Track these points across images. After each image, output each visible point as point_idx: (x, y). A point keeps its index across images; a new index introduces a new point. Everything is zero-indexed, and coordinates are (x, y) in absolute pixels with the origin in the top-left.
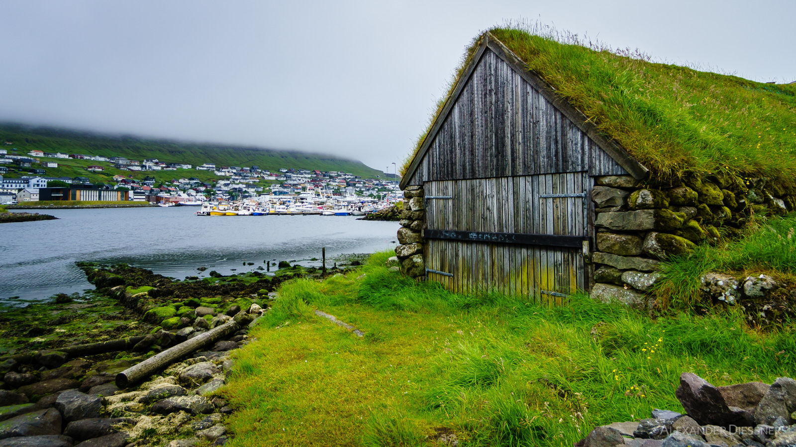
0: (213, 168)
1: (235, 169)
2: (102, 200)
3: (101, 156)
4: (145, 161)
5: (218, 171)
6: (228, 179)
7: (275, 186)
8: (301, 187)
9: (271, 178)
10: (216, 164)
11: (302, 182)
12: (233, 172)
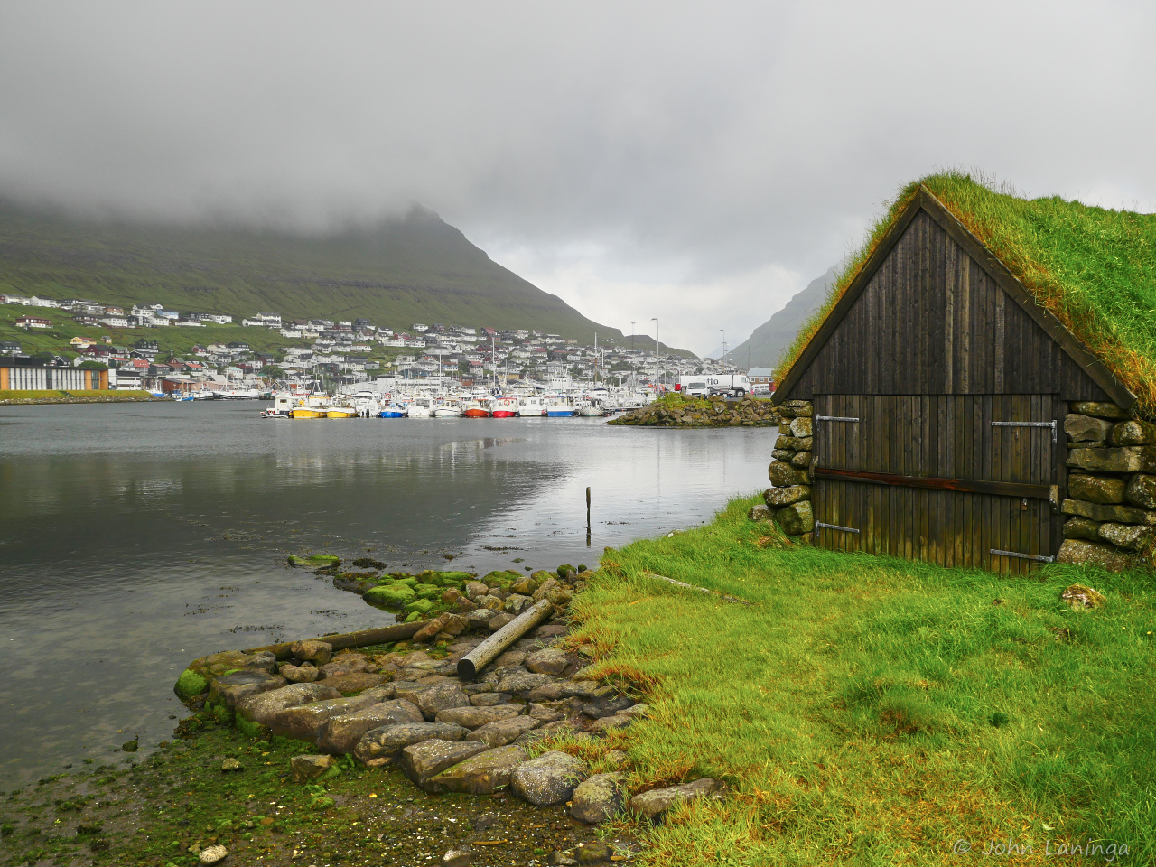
0: (278, 322)
1: (321, 324)
2: (54, 388)
3: (41, 297)
4: (135, 307)
5: (288, 328)
6: (307, 346)
7: (404, 359)
8: (456, 361)
9: (395, 343)
10: (282, 315)
11: (457, 351)
12: (317, 331)
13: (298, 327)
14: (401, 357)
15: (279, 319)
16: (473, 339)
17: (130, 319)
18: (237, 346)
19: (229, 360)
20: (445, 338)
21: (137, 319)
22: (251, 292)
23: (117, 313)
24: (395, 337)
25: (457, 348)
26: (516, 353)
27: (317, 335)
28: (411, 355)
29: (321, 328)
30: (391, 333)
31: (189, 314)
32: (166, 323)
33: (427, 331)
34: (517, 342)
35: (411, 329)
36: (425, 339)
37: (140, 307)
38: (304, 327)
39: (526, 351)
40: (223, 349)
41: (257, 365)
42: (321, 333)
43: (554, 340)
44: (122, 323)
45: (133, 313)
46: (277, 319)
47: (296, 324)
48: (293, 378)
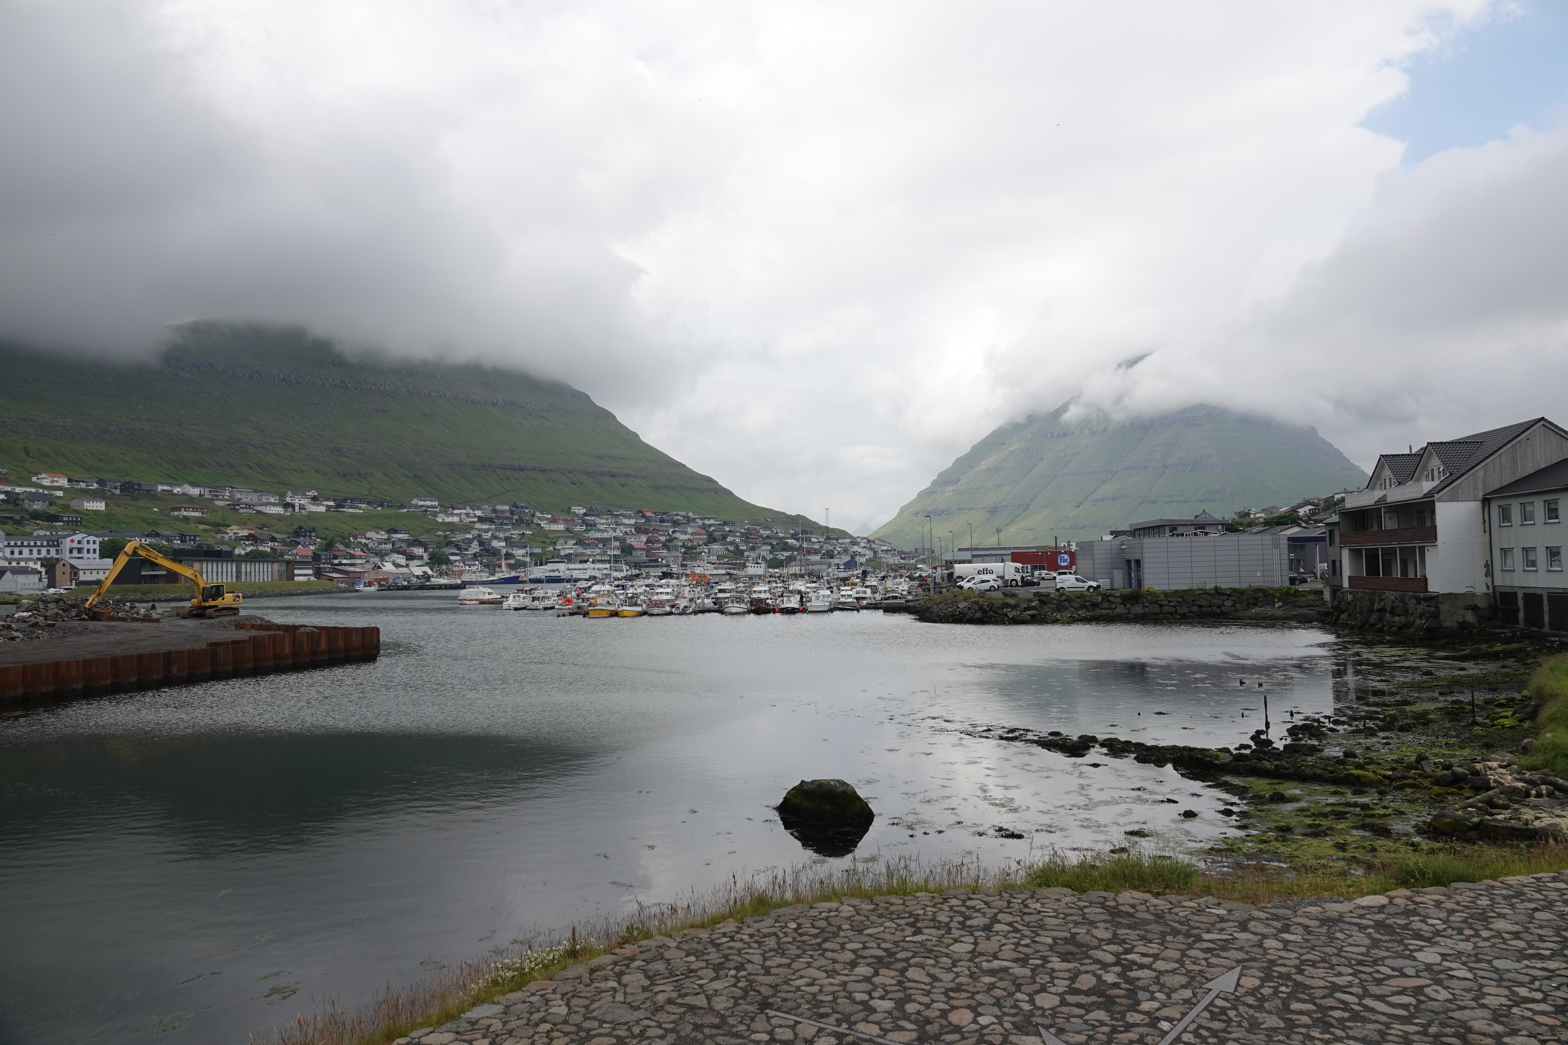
0: (435, 507)
1: (479, 508)
2: (243, 580)
4: (289, 493)
6: (467, 531)
7: (566, 543)
8: (617, 544)
9: (554, 527)
10: (438, 499)
11: (619, 534)
12: (475, 516)
13: (456, 511)
14: (562, 541)
15: (436, 503)
16: (633, 521)
17: (287, 506)
18: (396, 532)
19: (389, 546)
20: (604, 521)
21: (293, 506)
22: (406, 476)
23: (272, 500)
24: (554, 521)
25: (618, 531)
26: (677, 535)
27: (476, 520)
28: (572, 538)
29: (479, 513)
30: (549, 516)
31: (345, 500)
32: (322, 509)
33: (585, 514)
34: (676, 523)
35: (568, 511)
36: (584, 522)
37: (295, 493)
38: (462, 511)
39: (686, 533)
40: (383, 535)
41: (419, 551)
42: (479, 517)
43: (712, 522)
44: (279, 510)
45: (288, 500)
46: (434, 503)
47: (454, 509)
48: (457, 564)
